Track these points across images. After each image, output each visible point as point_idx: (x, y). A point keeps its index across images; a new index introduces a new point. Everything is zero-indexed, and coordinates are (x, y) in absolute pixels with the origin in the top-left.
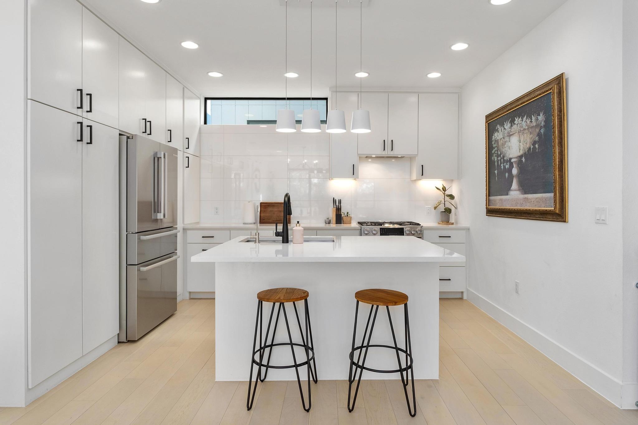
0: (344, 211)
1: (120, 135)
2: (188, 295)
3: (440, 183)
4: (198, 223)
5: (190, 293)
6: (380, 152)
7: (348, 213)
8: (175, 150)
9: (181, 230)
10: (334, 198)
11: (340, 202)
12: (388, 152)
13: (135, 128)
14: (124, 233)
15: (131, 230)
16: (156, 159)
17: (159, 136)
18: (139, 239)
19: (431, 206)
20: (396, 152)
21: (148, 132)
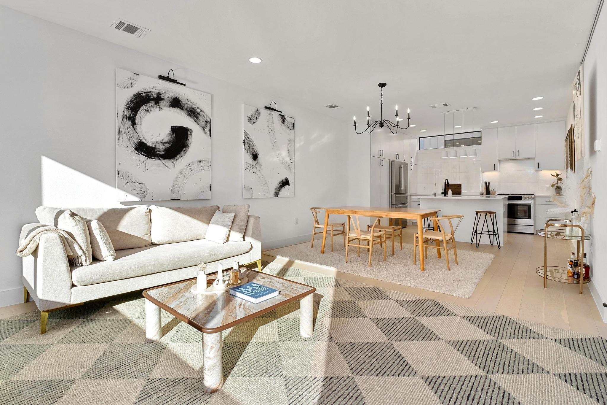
0: (491, 188)
1: (390, 161)
2: (411, 223)
3: (554, 172)
4: (416, 194)
5: (413, 222)
6: (511, 157)
7: (493, 189)
8: (407, 164)
9: (409, 196)
10: (485, 182)
11: (489, 183)
12: (516, 157)
13: (393, 158)
14: (391, 194)
15: (393, 193)
16: (400, 168)
17: (401, 159)
18: (395, 196)
19: (549, 185)
20: (521, 157)
21: (398, 158)
